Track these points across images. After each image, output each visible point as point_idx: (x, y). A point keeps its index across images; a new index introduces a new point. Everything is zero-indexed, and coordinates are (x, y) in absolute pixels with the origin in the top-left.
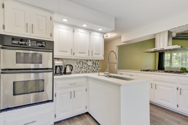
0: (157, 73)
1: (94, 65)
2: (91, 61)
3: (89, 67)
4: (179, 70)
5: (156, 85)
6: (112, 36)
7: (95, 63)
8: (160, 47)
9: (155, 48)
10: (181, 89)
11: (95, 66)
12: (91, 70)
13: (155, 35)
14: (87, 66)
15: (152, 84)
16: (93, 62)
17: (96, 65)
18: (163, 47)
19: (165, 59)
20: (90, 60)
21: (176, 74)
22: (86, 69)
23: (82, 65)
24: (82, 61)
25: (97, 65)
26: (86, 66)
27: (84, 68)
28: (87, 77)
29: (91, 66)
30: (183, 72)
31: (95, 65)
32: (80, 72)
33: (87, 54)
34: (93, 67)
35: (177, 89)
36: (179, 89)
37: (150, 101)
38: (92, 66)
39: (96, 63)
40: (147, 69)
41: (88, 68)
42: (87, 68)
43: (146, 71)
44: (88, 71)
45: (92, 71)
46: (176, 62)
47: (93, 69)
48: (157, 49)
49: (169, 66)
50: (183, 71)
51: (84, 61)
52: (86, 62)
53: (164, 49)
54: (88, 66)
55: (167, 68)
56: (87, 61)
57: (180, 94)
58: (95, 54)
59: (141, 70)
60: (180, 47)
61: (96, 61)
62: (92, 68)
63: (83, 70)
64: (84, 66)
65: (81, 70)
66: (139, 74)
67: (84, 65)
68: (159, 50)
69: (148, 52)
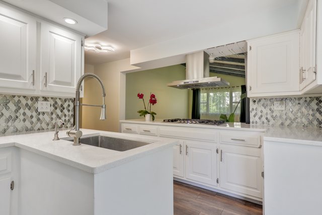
0: (189, 125)
1: (58, 111)
2: (50, 99)
3: (41, 116)
4: (218, 119)
5: (187, 147)
6: (109, 48)
7: (62, 106)
8: (193, 79)
9: (185, 79)
10: (221, 151)
11: (60, 113)
12: (48, 124)
13: (186, 56)
14: (34, 114)
15: (181, 146)
16: (56, 103)
17: (65, 111)
18: (198, 78)
19: (201, 102)
20: (45, 99)
21: (216, 127)
22: (32, 123)
23: (16, 111)
24: (16, 99)
25: (69, 111)
26: (29, 113)
27: (24, 120)
28: (16, 148)
29: (48, 113)
30: (223, 122)
31: (62, 111)
32: (5, 131)
33: (28, 80)
34: (54, 116)
35: (217, 151)
36: (219, 152)
37: (174, 178)
38: (52, 113)
39: (65, 105)
40: (174, 118)
41: (39, 120)
42: (34, 120)
43: (172, 121)
44: (36, 128)
45: (50, 127)
46: (213, 106)
47: (54, 122)
48: (188, 82)
49: (205, 111)
50: (223, 120)
51: (22, 99)
52: (30, 102)
53: (199, 82)
54: (39, 114)
55: (203, 114)
56: (35, 99)
57: (221, 161)
58: (56, 82)
59: (164, 121)
60: (219, 79)
61: (65, 101)
62: (52, 119)
63: (19, 124)
64: (24, 114)
65: (10, 124)
66: (160, 127)
67: (21, 111)
68: (192, 83)
69: (175, 87)
